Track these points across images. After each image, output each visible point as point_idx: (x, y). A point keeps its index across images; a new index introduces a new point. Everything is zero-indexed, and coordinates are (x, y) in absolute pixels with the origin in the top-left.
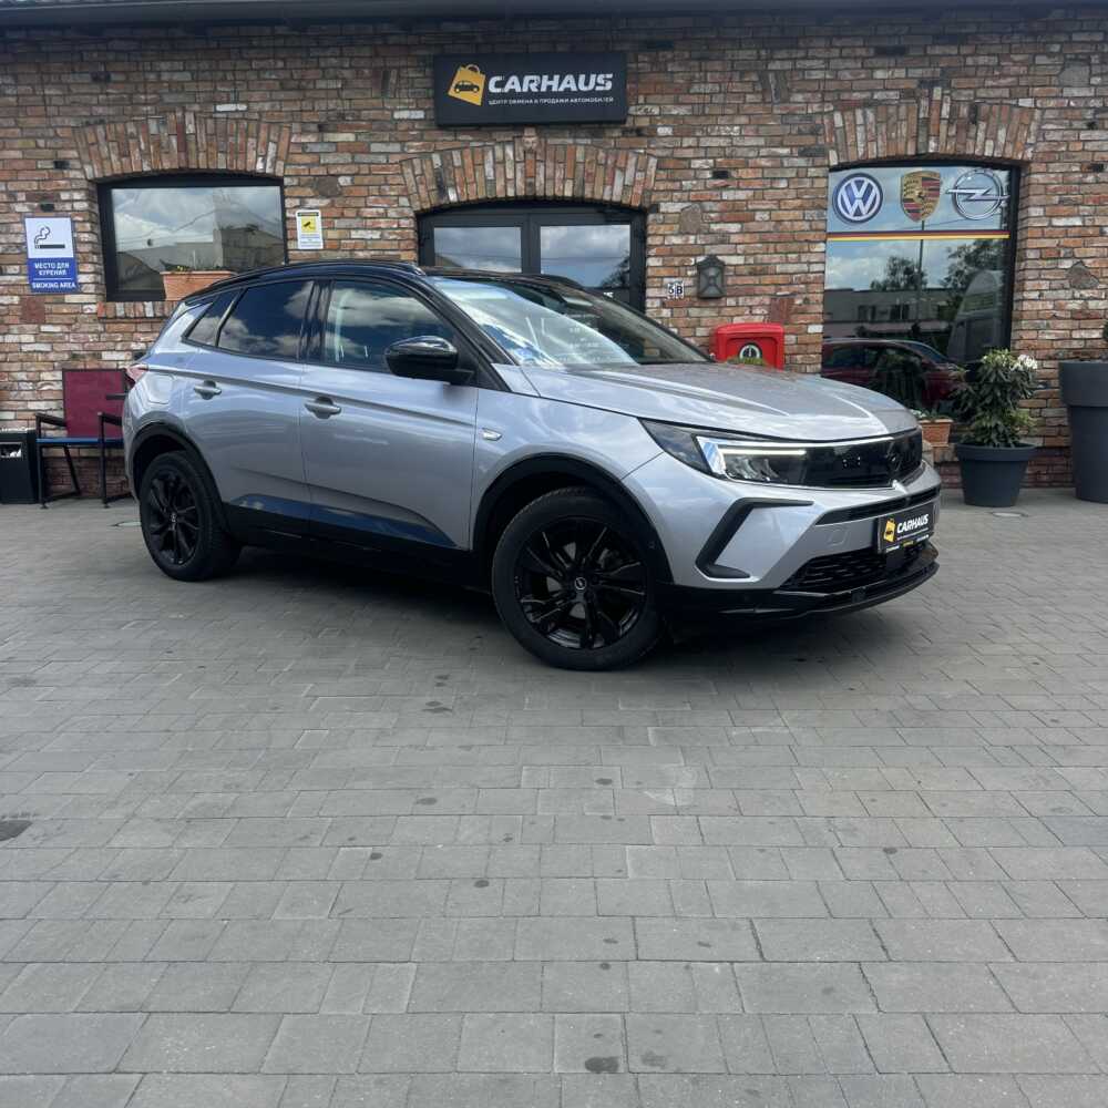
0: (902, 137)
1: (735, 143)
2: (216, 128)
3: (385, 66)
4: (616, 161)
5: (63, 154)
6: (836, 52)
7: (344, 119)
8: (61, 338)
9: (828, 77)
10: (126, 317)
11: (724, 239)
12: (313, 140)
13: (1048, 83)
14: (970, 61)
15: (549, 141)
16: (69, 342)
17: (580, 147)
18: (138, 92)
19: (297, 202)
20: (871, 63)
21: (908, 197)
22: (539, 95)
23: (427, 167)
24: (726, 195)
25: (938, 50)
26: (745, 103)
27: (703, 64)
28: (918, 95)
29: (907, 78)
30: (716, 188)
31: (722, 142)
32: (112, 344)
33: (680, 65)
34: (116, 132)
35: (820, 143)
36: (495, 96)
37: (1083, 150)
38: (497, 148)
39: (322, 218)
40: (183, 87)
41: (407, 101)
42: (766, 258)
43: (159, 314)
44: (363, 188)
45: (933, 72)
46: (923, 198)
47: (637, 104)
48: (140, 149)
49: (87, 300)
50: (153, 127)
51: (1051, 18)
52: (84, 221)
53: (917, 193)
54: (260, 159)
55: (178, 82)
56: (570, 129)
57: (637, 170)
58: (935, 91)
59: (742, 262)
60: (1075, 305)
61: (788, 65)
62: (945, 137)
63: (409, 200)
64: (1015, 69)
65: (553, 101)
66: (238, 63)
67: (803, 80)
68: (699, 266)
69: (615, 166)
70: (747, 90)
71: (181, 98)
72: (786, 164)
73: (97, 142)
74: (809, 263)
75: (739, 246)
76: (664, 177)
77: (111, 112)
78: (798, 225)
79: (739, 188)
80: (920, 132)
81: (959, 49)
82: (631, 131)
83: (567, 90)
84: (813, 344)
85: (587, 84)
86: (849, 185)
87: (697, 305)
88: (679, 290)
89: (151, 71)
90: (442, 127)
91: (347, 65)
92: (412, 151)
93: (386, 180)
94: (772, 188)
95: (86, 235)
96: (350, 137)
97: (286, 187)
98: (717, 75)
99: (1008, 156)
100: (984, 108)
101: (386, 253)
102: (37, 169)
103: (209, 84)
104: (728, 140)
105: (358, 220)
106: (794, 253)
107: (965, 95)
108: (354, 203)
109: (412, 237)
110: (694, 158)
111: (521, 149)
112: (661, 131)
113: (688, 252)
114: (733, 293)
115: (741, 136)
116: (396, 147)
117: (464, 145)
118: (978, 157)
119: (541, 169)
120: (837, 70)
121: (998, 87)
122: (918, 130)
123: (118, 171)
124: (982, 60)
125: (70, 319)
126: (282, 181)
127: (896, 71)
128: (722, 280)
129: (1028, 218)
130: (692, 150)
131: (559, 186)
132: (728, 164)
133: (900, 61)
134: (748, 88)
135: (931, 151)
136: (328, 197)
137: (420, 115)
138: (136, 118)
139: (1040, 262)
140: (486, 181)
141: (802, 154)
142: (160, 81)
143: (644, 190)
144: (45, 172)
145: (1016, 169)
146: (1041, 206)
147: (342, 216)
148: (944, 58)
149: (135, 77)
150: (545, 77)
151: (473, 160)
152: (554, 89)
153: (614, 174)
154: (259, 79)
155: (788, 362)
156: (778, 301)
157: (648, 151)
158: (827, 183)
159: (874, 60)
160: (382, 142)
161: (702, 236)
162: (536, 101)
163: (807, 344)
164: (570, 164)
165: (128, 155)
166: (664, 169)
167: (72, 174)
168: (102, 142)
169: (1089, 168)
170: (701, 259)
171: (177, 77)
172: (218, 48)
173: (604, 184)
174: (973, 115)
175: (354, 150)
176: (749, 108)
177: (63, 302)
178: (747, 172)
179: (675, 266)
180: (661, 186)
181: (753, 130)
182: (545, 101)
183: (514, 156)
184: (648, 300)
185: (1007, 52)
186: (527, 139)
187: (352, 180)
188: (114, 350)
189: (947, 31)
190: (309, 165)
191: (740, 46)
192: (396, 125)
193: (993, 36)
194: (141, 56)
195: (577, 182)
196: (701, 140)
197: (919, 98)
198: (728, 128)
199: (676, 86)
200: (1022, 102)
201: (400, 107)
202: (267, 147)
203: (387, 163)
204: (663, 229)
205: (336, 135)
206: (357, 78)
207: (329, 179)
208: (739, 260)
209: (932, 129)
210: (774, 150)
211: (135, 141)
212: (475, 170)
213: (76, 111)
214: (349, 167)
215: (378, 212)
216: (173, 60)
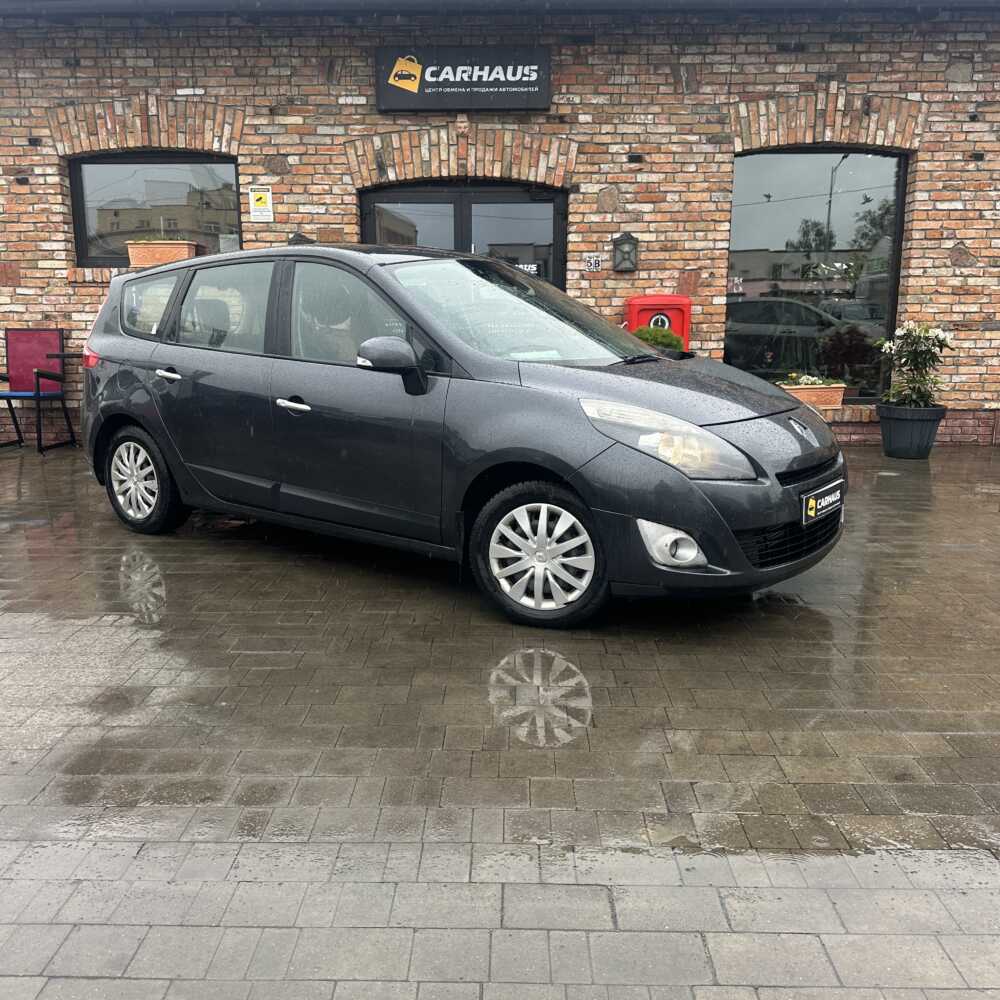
0: (801, 127)
1: (649, 130)
2: (176, 111)
3: (331, 55)
4: (540, 146)
5: (36, 133)
6: (743, 48)
7: (293, 103)
8: (34, 300)
9: (734, 70)
10: (94, 282)
11: (638, 218)
12: (265, 122)
13: (934, 78)
14: (863, 58)
15: (480, 127)
16: (42, 304)
17: (508, 134)
18: (104, 76)
19: (250, 179)
20: (773, 58)
22: (470, 84)
23: (368, 147)
24: (641, 177)
25: (834, 48)
26: (658, 93)
27: (621, 57)
28: (816, 88)
29: (806, 72)
30: (631, 171)
31: (638, 129)
32: (82, 306)
33: (600, 58)
34: (85, 113)
35: (726, 131)
36: (431, 85)
37: (966, 140)
38: (432, 131)
39: (273, 193)
40: (146, 72)
41: (349, 88)
42: (676, 236)
44: (310, 168)
45: (830, 68)
47: (560, 93)
48: (107, 129)
49: (60, 265)
50: (119, 109)
51: (937, 20)
52: (56, 194)
54: (216, 139)
55: (141, 68)
56: (499, 116)
57: (559, 154)
58: (832, 85)
59: (654, 239)
60: (956, 282)
61: (698, 59)
62: (840, 126)
63: (352, 179)
64: (904, 66)
65: (483, 90)
66: (197, 50)
67: (712, 73)
68: (616, 243)
69: (539, 150)
70: (660, 82)
71: (144, 82)
72: (694, 149)
73: (67, 118)
74: (715, 240)
75: (654, 224)
76: (584, 160)
77: (80, 95)
78: (705, 206)
79: (652, 172)
80: (818, 122)
81: (854, 47)
82: (554, 117)
83: (497, 80)
84: (717, 314)
85: (514, 74)
87: (613, 277)
88: (597, 263)
89: (118, 57)
90: (384, 112)
91: (296, 54)
92: (355, 133)
93: (331, 160)
94: (682, 172)
95: (58, 207)
96: (299, 120)
97: (237, 165)
98: (633, 68)
99: (897, 145)
100: (876, 101)
101: (331, 226)
102: (13, 146)
103: (169, 69)
104: (643, 128)
105: (306, 195)
106: (702, 231)
107: (859, 89)
108: (301, 182)
109: (354, 211)
110: (611, 144)
111: (454, 134)
112: (582, 118)
113: (607, 230)
114: (645, 267)
115: (654, 123)
116: (340, 130)
117: (402, 129)
118: (870, 145)
119: (472, 151)
120: (744, 65)
121: (887, 82)
122: (815, 120)
123: (86, 148)
124: (875, 57)
125: (44, 283)
126: (237, 160)
127: (797, 66)
128: (636, 256)
129: (914, 201)
130: (609, 136)
131: (488, 167)
132: (643, 149)
133: (800, 57)
134: (661, 80)
135: (827, 140)
136: (278, 174)
137: (362, 100)
138: (102, 100)
139: (925, 242)
140: (422, 162)
141: (709, 141)
142: (124, 67)
143: (566, 171)
144: (21, 148)
145: (905, 158)
146: (927, 191)
147: (291, 192)
148: (841, 56)
149: (103, 63)
150: (477, 68)
151: (410, 143)
152: (485, 79)
153: (538, 161)
154: (215, 66)
155: (694, 330)
156: (686, 275)
157: (570, 137)
158: (733, 167)
159: (776, 56)
160: (327, 125)
161: (618, 215)
162: (468, 89)
163: (711, 314)
164: (498, 147)
165: (97, 134)
166: (584, 153)
167: (45, 151)
168: (72, 122)
169: (971, 157)
170: (617, 236)
171: (141, 63)
172: (178, 37)
173: (530, 166)
174: (866, 107)
175: (302, 132)
176: (662, 98)
177: (37, 268)
178: (660, 158)
179: (593, 242)
180: (581, 169)
181: (665, 119)
182: (476, 89)
183: (448, 140)
184: (568, 273)
185: (897, 50)
186: (459, 125)
187: (300, 160)
188: (83, 311)
189: (844, 30)
190: (261, 145)
191: (654, 41)
192: (340, 109)
193: (886, 35)
194: (107, 43)
195: (505, 164)
196: (618, 127)
197: (817, 91)
198: (642, 117)
199: (596, 77)
200: (911, 96)
201: (344, 93)
202: (223, 129)
203: (332, 144)
204: (583, 208)
205: (285, 118)
206: (305, 66)
207: (279, 158)
208: (651, 237)
209: (828, 119)
210: (684, 136)
211: (102, 121)
212: (412, 152)
213: (49, 93)
214: (297, 147)
215: (324, 190)
216: (136, 47)
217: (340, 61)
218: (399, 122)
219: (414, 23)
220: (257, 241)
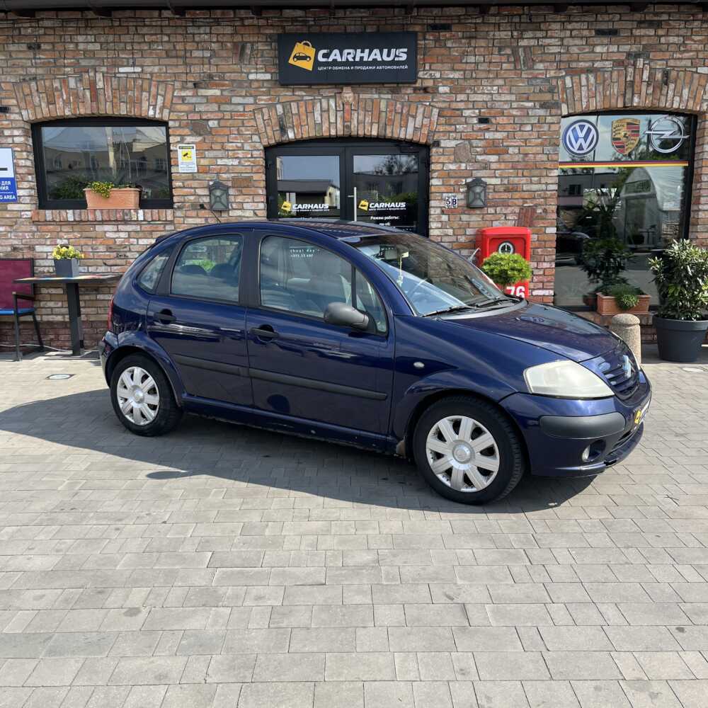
0: (614, 95)
1: (494, 99)
2: (119, 85)
3: (243, 41)
4: (409, 111)
5: (5, 103)
6: (568, 33)
7: (212, 78)
8: (5, 235)
9: (562, 51)
10: (54, 221)
11: (486, 166)
12: (190, 94)
14: (663, 40)
15: (361, 96)
16: (11, 238)
17: (383, 100)
18: (61, 58)
19: (178, 139)
20: (594, 41)
21: (616, 137)
22: (354, 63)
23: (273, 113)
24: (487, 135)
25: (642, 32)
26: (501, 69)
27: (473, 42)
28: (626, 64)
29: (618, 52)
30: (480, 130)
31: (486, 98)
32: (44, 240)
33: (456, 42)
34: (45, 86)
35: (555, 98)
36: (323, 64)
38: (323, 100)
39: (196, 150)
40: (94, 55)
41: (258, 66)
42: (516, 180)
43: (77, 219)
44: (226, 131)
45: (636, 48)
46: (627, 137)
47: (424, 70)
48: (63, 99)
49: (24, 208)
50: (72, 83)
52: (22, 151)
53: (623, 134)
54: (151, 107)
55: (90, 51)
56: (376, 88)
57: (424, 117)
58: (638, 62)
59: (499, 183)
61: (533, 42)
62: (645, 94)
63: (260, 138)
64: (695, 46)
65: (364, 68)
66: (137, 38)
67: (544, 53)
68: (468, 186)
69: (408, 114)
70: (503, 61)
71: (93, 62)
72: (530, 113)
73: (31, 91)
74: (547, 184)
75: (499, 171)
76: (444, 122)
77: (41, 72)
78: (539, 157)
79: (497, 131)
81: (655, 31)
82: (420, 89)
83: (375, 60)
84: (549, 241)
85: (388, 55)
86: (575, 128)
87: (466, 212)
88: (454, 201)
89: (71, 42)
90: (284, 85)
91: (215, 40)
92: (263, 102)
93: (243, 123)
94: (520, 130)
95: (23, 161)
96: (217, 92)
97: (169, 128)
98: (482, 49)
99: (689, 108)
100: (673, 74)
101: (243, 175)
103: (114, 52)
104: (490, 97)
105: (220, 152)
106: (538, 177)
107: (659, 65)
108: (219, 141)
109: (261, 163)
110: (465, 109)
111: (340, 102)
112: (442, 89)
113: (461, 175)
114: (492, 204)
115: (498, 93)
116: (251, 100)
117: (300, 99)
118: (668, 109)
119: (355, 115)
121: (682, 59)
122: (625, 90)
123: (46, 115)
124: (672, 39)
125: (13, 222)
126: (168, 124)
127: (611, 46)
128: (485, 196)
129: (703, 152)
130: (463, 103)
131: (368, 127)
132: (490, 113)
133: (613, 39)
134: (504, 59)
135: (635, 105)
136: (200, 135)
137: (268, 76)
138: (59, 77)
140: (315, 124)
141: (544, 105)
142: (77, 50)
143: (428, 133)
145: (693, 117)
147: (212, 149)
148: (646, 38)
149: (59, 47)
150: (359, 51)
151: (306, 108)
152: (365, 59)
153: (408, 120)
154: (150, 49)
155: (531, 253)
157: (432, 104)
158: (560, 127)
159: (595, 39)
160: (240, 96)
161: (471, 164)
162: (352, 68)
163: (545, 241)
164: (376, 113)
165: (54, 103)
166: (443, 117)
167: (13, 117)
168: (34, 94)
170: (469, 180)
171: (90, 47)
172: (120, 26)
173: (401, 127)
174: (665, 79)
175: (219, 101)
176: (504, 73)
177: (6, 210)
178: (503, 119)
179: (450, 185)
180: (441, 128)
181: (507, 89)
182: (358, 68)
183: (336, 106)
184: (431, 209)
185: (689, 34)
186: (345, 95)
187: (219, 124)
188: (44, 245)
189: (647, 18)
190: (187, 113)
191: (499, 28)
192: (250, 83)
193: (681, 22)
194: (63, 31)
195: (381, 125)
196: (470, 96)
197: (626, 66)
198: (489, 88)
199: (453, 58)
200: (701, 70)
201: (253, 71)
202: (157, 99)
203: (244, 111)
204: (442, 159)
205: (207, 91)
206: (222, 49)
207: (201, 122)
208: (497, 181)
209: (636, 89)
210: (522, 103)
211: (59, 93)
212: (307, 117)
213: (15, 71)
214: (217, 113)
215: (237, 146)
216: (87, 35)
217: (249, 45)
218: (297, 93)
219: (308, 15)
220: (184, 187)
